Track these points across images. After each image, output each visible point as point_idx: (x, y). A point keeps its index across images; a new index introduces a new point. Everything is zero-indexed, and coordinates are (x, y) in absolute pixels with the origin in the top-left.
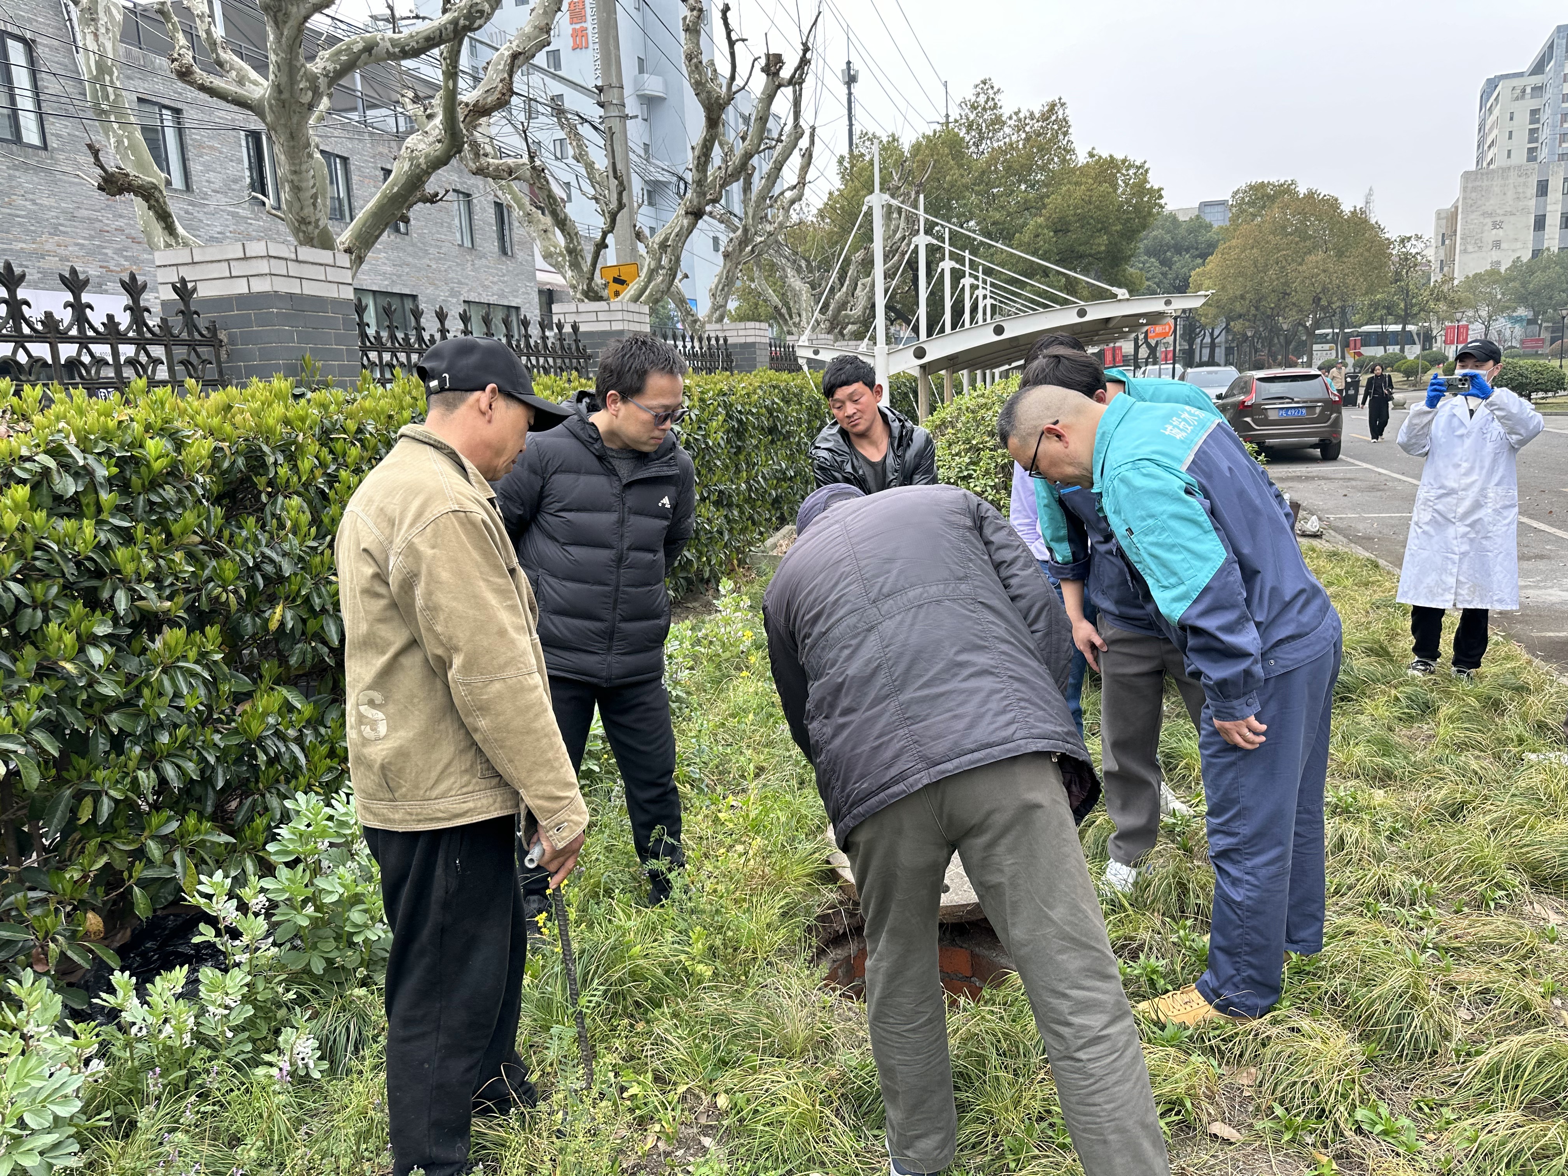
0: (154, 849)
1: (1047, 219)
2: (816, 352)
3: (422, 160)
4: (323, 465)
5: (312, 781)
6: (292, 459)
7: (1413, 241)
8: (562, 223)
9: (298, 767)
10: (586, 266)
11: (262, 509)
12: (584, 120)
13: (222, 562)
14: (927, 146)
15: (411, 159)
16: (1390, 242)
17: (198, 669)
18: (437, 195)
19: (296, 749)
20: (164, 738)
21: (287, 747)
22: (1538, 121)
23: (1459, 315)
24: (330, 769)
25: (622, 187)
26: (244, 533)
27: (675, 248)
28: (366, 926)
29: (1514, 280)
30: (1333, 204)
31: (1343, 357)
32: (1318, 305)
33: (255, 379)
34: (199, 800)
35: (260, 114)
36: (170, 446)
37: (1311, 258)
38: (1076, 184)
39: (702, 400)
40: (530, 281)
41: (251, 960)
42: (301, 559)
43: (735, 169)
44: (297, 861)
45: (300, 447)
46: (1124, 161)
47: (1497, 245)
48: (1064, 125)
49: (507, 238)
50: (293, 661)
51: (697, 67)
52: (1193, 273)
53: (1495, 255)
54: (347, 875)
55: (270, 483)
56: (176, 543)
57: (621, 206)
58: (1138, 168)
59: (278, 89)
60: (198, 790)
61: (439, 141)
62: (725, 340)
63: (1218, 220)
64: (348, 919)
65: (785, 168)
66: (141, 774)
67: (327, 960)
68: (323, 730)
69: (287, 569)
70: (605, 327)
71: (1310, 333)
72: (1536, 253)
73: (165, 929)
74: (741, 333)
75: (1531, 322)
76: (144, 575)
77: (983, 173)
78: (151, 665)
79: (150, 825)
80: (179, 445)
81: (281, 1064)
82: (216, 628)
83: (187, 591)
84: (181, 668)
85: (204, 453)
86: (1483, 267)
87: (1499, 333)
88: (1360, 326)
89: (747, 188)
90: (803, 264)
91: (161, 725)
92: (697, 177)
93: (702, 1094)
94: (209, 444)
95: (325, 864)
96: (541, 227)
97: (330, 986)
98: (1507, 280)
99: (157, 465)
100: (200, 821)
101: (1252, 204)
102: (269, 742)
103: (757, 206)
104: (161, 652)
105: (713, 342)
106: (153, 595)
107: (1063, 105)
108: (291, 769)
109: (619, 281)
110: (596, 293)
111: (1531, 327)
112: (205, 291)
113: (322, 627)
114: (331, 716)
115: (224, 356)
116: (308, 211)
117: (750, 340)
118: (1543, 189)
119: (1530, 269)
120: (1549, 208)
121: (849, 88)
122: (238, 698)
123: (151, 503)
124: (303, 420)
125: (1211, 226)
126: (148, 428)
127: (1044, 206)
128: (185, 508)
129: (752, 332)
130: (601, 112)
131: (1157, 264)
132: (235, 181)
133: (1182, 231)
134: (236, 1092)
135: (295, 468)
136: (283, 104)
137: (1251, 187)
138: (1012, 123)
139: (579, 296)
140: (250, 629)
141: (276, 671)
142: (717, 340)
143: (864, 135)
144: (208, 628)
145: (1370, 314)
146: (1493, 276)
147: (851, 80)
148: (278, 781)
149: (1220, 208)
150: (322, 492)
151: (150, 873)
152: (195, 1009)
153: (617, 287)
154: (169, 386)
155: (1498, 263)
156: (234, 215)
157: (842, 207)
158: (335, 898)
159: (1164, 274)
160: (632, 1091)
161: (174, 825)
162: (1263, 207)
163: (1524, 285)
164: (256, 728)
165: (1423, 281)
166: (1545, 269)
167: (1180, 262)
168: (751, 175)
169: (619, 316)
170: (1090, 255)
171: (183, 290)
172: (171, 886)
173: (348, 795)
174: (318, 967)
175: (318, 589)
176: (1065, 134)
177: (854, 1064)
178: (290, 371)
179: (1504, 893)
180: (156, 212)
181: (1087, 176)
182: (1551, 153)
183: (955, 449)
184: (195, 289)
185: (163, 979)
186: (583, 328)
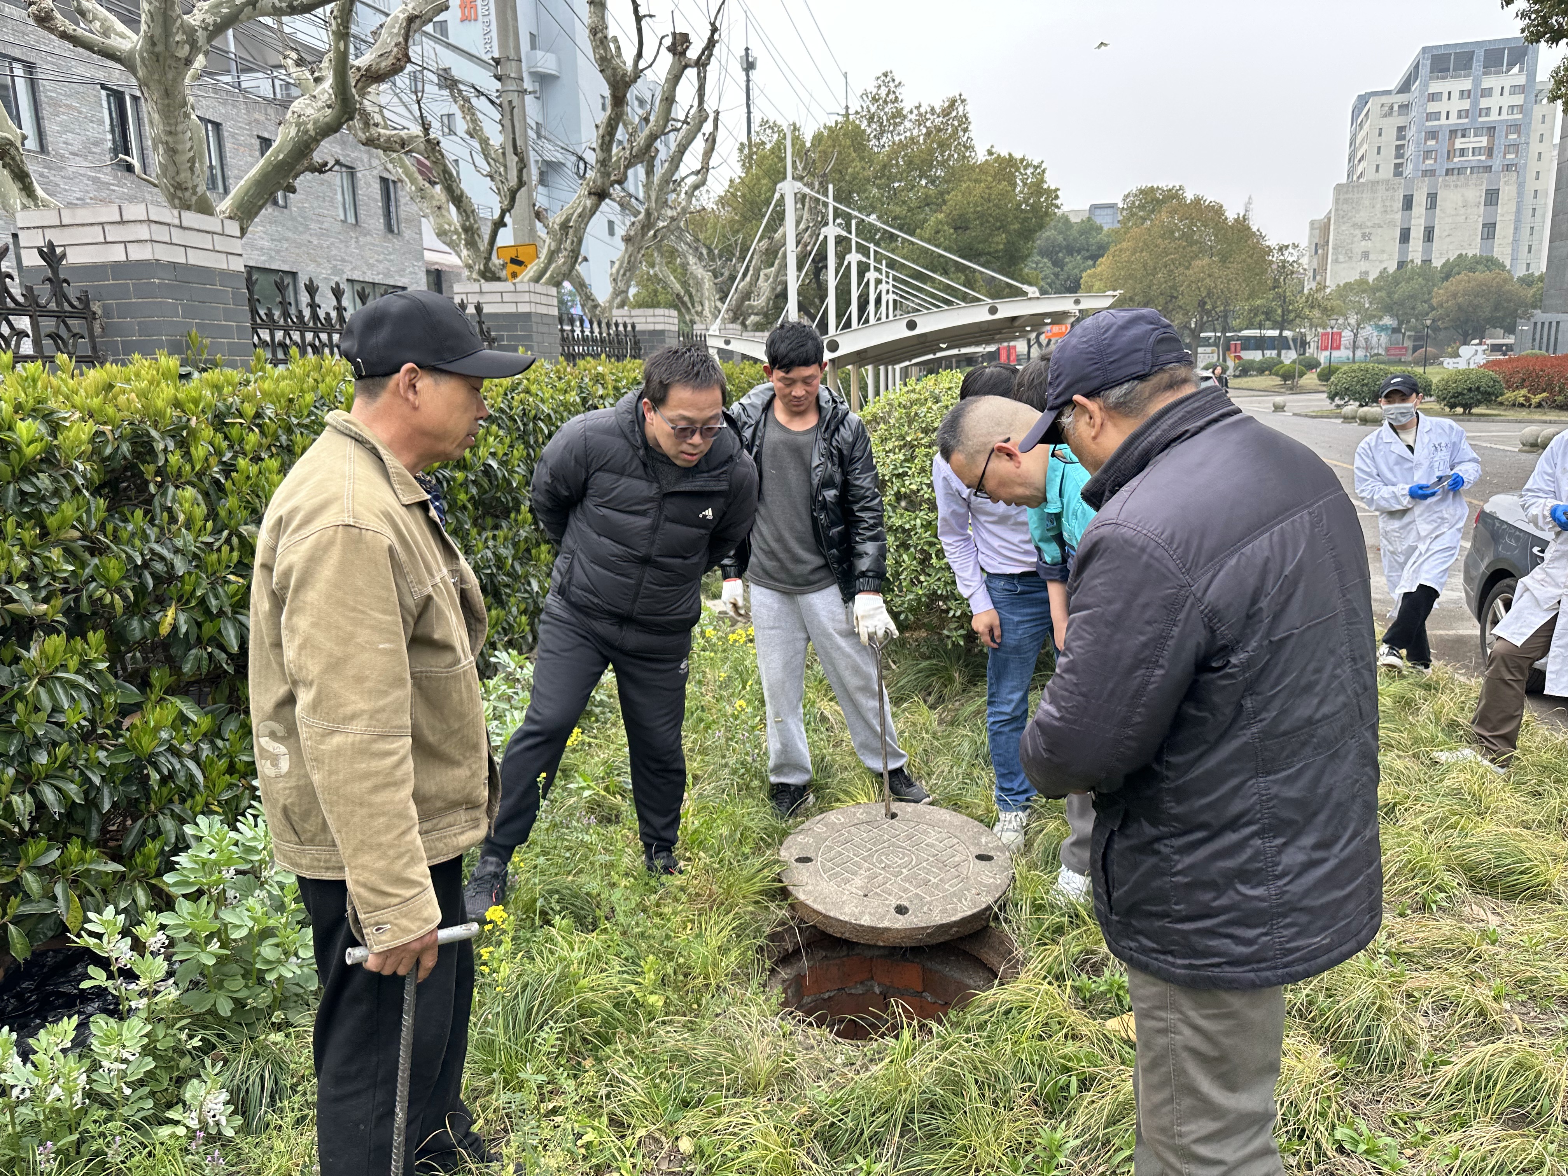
0: (32, 882)
1: (947, 216)
2: (727, 342)
3: (310, 126)
4: (219, 453)
5: (210, 800)
6: (184, 445)
7: (1290, 250)
8: (458, 199)
9: (194, 785)
10: (483, 246)
11: (149, 501)
12: (480, 93)
13: (105, 559)
14: (829, 136)
15: (298, 125)
16: (1270, 250)
17: (81, 679)
18: (326, 164)
19: (191, 765)
20: (42, 758)
21: (183, 765)
22: (1404, 138)
23: (1333, 322)
24: (230, 786)
25: (523, 165)
26: (130, 527)
27: (577, 230)
28: (279, 961)
29: (1380, 289)
30: (1218, 211)
31: (1225, 360)
32: (1203, 309)
33: (137, 356)
34: (82, 824)
35: (131, 68)
36: (44, 430)
37: (1197, 263)
38: (976, 181)
39: (616, 389)
40: (417, 260)
41: (149, 1006)
42: (195, 556)
43: (640, 150)
44: (200, 893)
45: (192, 433)
46: (1022, 160)
47: (1366, 255)
48: (964, 120)
49: (393, 215)
50: (187, 668)
51: (602, 42)
52: (1084, 275)
53: (1364, 266)
54: (258, 907)
55: (158, 472)
56: (51, 538)
57: (521, 183)
58: (1036, 167)
59: (151, 41)
60: (80, 814)
61: (329, 107)
62: (633, 327)
63: (1107, 223)
64: (259, 954)
65: (687, 153)
66: (16, 799)
67: (236, 1001)
68: (220, 743)
69: (181, 567)
70: (511, 309)
71: (1195, 334)
72: (1401, 265)
73: (44, 966)
74: (650, 320)
75: (1396, 330)
76: (16, 575)
77: (885, 166)
78: (25, 676)
79: (26, 855)
80: (55, 428)
81: (187, 1121)
82: (101, 633)
83: (64, 592)
84: (58, 678)
85: (84, 437)
86: (1352, 276)
87: (1367, 340)
88: (1240, 330)
89: (649, 172)
90: (705, 251)
91: (38, 743)
92: (601, 156)
93: (663, 1139)
94: (90, 427)
95: (230, 894)
96: (435, 203)
97: (239, 1028)
98: (1374, 289)
99: (30, 451)
100: (84, 849)
101: (1142, 207)
102: (162, 759)
103: (661, 190)
104: (38, 662)
105: (621, 328)
106: (27, 598)
107: (963, 101)
108: (187, 787)
109: (515, 261)
110: (493, 273)
111: (1395, 336)
112: (75, 257)
113: (219, 631)
114: (231, 728)
115: (97, 330)
116: (184, 175)
117: (659, 327)
118: (1408, 203)
119: (1395, 280)
120: (1413, 222)
121: (748, 76)
122: (125, 711)
123: (22, 493)
124: (196, 402)
125: (1101, 228)
126: (18, 408)
127: (945, 202)
128: (62, 499)
129: (661, 319)
130: (498, 85)
131: (1049, 264)
132: (96, 144)
133: (1074, 232)
134: (137, 1158)
135: (187, 455)
136: (157, 57)
137: (1141, 191)
138: (913, 117)
139: (475, 276)
140: (138, 635)
141: (169, 680)
142: (625, 326)
143: (764, 123)
144: (90, 634)
145: (1250, 319)
146: (1361, 286)
147: (749, 66)
148: (171, 801)
149: (1110, 211)
150: (217, 482)
151: (27, 909)
152: (87, 1063)
153: (515, 268)
154: (40, 362)
155: (1367, 273)
156: (96, 180)
157: (743, 196)
158: (244, 932)
159: (1056, 275)
160: (586, 1139)
161: (55, 854)
162: (1153, 211)
163: (1390, 294)
164: (148, 744)
165: (1299, 288)
166: (1410, 279)
167: (1072, 263)
168: (654, 158)
169: (526, 297)
170: (989, 254)
171: (50, 254)
172: (51, 922)
173: (255, 817)
174: (225, 1008)
175: (214, 589)
176: (965, 130)
177: (822, 1098)
178: (175, 349)
179: (1443, 895)
180: (12, 171)
181: (986, 173)
182: (1416, 169)
183: (889, 445)
184: (64, 255)
185: (48, 1033)
186: (487, 309)
